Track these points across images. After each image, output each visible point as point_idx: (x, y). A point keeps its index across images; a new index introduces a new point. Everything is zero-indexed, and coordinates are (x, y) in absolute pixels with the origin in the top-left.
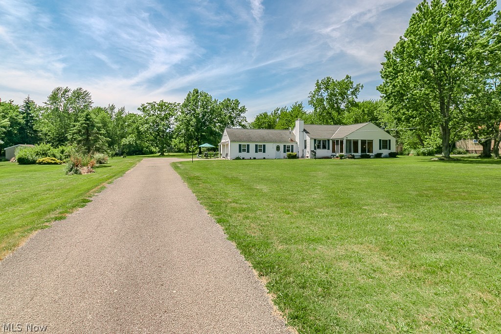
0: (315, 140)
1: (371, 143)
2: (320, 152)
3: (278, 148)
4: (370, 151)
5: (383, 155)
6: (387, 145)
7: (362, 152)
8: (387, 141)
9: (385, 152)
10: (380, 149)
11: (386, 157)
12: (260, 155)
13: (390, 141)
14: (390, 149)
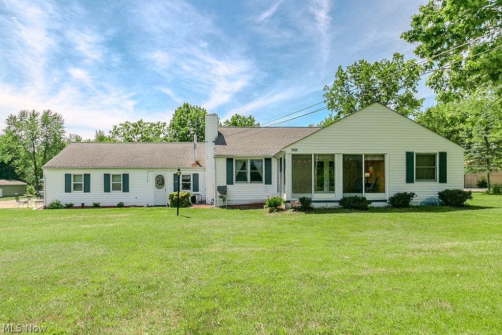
0: (230, 160)
1: (377, 163)
3: (160, 182)
4: (376, 186)
5: (415, 201)
6: (434, 169)
7: (345, 190)
8: (433, 156)
10: (409, 180)
11: (428, 207)
12: (117, 196)
13: (443, 156)
14: (443, 179)
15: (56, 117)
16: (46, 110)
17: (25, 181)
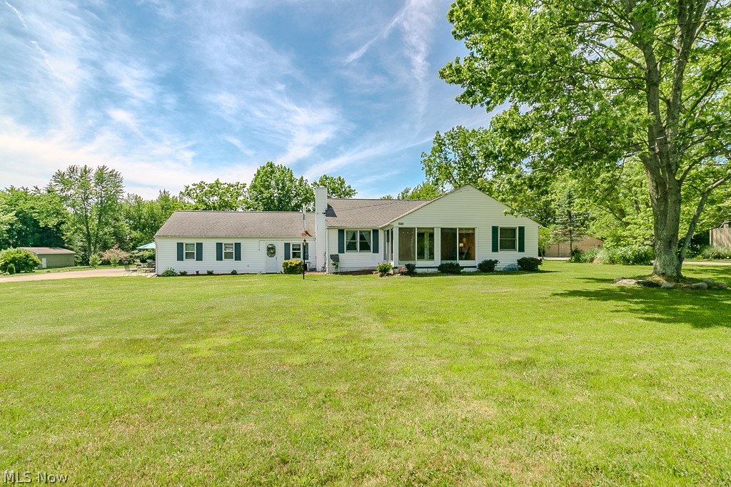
0: (341, 231)
1: (469, 235)
2: (353, 259)
3: (271, 251)
4: (468, 255)
5: (498, 267)
6: (514, 241)
7: (443, 258)
8: (514, 230)
9: (507, 258)
10: (495, 249)
11: (509, 271)
13: (522, 229)
14: (522, 249)
15: (114, 175)
16: (101, 165)
17: (72, 249)
